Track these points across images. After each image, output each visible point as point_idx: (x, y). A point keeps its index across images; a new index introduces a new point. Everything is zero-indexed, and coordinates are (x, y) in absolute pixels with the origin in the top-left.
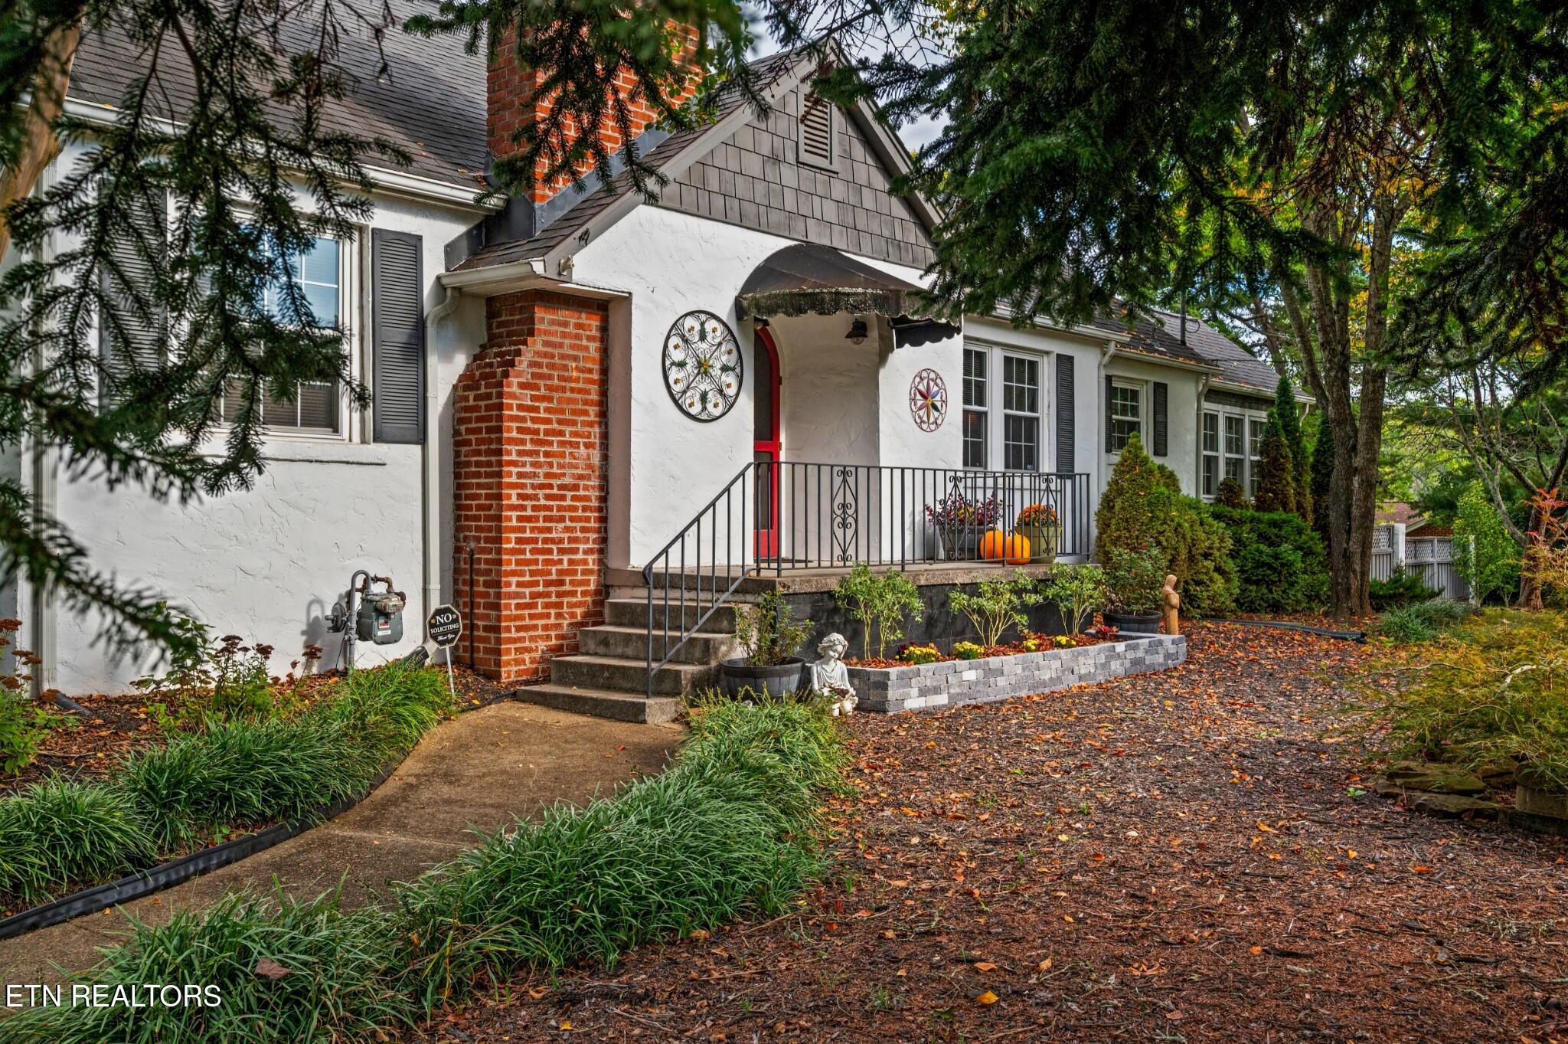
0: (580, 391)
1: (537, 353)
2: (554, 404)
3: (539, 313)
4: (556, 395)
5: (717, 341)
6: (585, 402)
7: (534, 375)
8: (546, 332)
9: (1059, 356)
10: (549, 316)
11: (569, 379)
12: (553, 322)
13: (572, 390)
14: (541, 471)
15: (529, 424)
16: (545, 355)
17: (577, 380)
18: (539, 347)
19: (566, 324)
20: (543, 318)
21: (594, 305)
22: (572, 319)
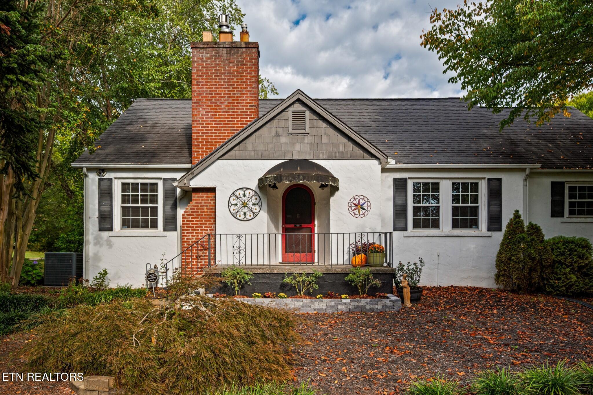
0: (208, 215)
1: (193, 206)
2: (199, 219)
3: (193, 195)
4: (199, 217)
5: (251, 196)
6: (210, 218)
7: (192, 212)
8: (196, 200)
9: (488, 179)
10: (196, 196)
11: (204, 212)
12: (198, 197)
13: (205, 215)
14: (194, 238)
15: (190, 225)
16: (196, 206)
17: (207, 212)
18: (194, 204)
19: (203, 197)
20: (195, 196)
21: (212, 190)
22: (205, 195)
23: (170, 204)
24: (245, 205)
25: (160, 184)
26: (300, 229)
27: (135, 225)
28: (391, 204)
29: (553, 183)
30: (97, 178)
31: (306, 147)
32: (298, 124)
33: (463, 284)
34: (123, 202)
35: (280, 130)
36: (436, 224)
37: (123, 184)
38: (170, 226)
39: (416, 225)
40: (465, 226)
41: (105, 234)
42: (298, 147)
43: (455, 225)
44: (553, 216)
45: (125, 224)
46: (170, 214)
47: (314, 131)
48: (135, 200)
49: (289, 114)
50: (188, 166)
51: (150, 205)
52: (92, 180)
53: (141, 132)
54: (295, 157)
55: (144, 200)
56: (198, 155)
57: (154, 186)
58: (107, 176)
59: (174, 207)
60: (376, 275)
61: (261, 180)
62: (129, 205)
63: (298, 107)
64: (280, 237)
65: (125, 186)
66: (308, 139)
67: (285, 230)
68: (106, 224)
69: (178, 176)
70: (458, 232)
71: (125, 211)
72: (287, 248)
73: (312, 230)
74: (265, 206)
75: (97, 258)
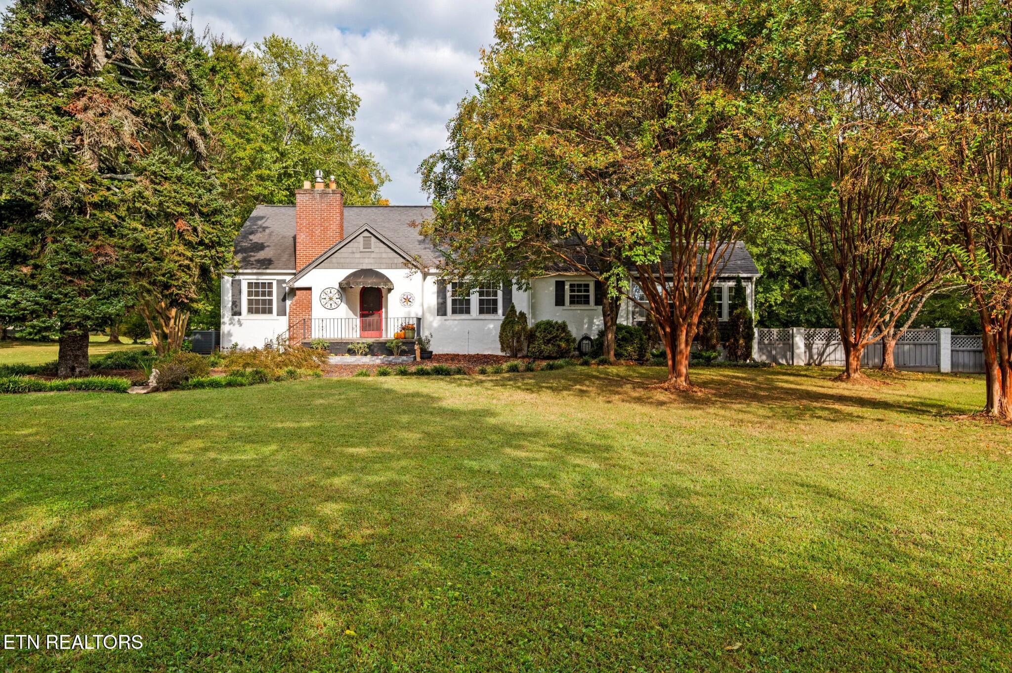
0: (306, 305)
1: (297, 299)
2: (301, 308)
4: (301, 306)
5: (334, 293)
6: (308, 307)
7: (296, 303)
8: (299, 295)
11: (304, 303)
12: (300, 293)
13: (304, 305)
14: (298, 320)
15: (295, 312)
16: (299, 299)
17: (306, 303)
18: (297, 297)
19: (303, 294)
20: (298, 292)
21: (310, 289)
22: (305, 292)
23: (282, 297)
24: (331, 299)
25: (275, 283)
26: (372, 314)
27: (257, 311)
28: (436, 296)
29: (557, 282)
30: (231, 279)
31: (372, 261)
32: (367, 245)
33: (486, 353)
34: (249, 295)
35: (354, 250)
36: (468, 311)
37: (249, 283)
38: (282, 312)
39: (454, 311)
40: (488, 312)
41: (236, 318)
42: (367, 261)
43: (481, 311)
44: (556, 305)
45: (250, 311)
46: (282, 303)
47: (377, 250)
48: (257, 294)
49: (360, 238)
50: (294, 271)
51: (267, 298)
52: (227, 280)
53: (260, 242)
54: (365, 267)
55: (264, 294)
56: (300, 265)
57: (270, 284)
58: (237, 277)
59: (284, 299)
60: (404, 343)
61: (340, 284)
62: (253, 298)
63: (366, 234)
64: (358, 320)
65: (250, 285)
66: (373, 255)
67: (362, 316)
68: (237, 309)
69: (288, 278)
70: (483, 316)
71: (250, 302)
72: (364, 327)
73: (380, 316)
74: (344, 299)
75: (229, 334)
